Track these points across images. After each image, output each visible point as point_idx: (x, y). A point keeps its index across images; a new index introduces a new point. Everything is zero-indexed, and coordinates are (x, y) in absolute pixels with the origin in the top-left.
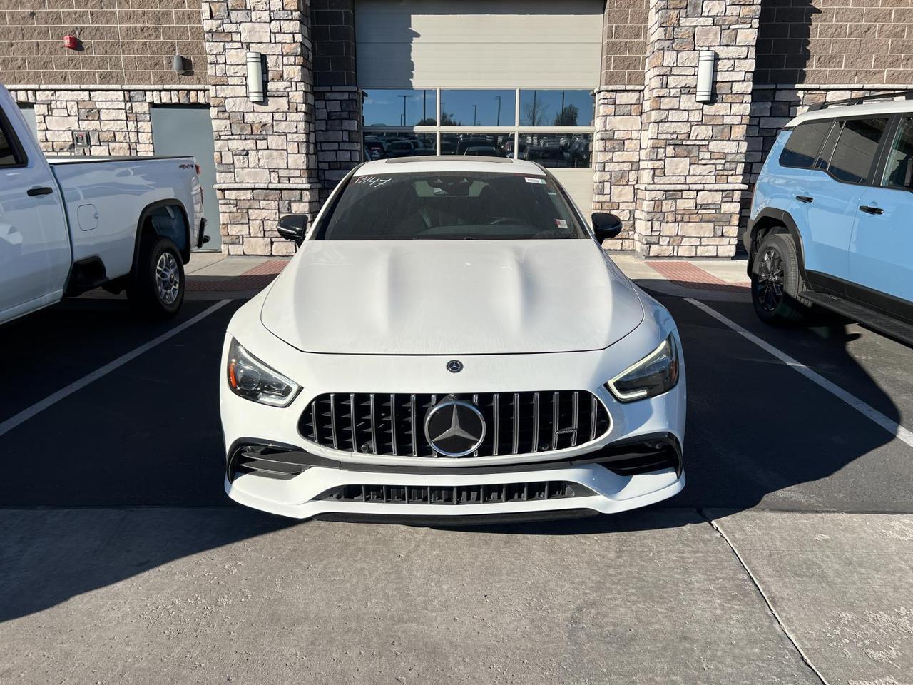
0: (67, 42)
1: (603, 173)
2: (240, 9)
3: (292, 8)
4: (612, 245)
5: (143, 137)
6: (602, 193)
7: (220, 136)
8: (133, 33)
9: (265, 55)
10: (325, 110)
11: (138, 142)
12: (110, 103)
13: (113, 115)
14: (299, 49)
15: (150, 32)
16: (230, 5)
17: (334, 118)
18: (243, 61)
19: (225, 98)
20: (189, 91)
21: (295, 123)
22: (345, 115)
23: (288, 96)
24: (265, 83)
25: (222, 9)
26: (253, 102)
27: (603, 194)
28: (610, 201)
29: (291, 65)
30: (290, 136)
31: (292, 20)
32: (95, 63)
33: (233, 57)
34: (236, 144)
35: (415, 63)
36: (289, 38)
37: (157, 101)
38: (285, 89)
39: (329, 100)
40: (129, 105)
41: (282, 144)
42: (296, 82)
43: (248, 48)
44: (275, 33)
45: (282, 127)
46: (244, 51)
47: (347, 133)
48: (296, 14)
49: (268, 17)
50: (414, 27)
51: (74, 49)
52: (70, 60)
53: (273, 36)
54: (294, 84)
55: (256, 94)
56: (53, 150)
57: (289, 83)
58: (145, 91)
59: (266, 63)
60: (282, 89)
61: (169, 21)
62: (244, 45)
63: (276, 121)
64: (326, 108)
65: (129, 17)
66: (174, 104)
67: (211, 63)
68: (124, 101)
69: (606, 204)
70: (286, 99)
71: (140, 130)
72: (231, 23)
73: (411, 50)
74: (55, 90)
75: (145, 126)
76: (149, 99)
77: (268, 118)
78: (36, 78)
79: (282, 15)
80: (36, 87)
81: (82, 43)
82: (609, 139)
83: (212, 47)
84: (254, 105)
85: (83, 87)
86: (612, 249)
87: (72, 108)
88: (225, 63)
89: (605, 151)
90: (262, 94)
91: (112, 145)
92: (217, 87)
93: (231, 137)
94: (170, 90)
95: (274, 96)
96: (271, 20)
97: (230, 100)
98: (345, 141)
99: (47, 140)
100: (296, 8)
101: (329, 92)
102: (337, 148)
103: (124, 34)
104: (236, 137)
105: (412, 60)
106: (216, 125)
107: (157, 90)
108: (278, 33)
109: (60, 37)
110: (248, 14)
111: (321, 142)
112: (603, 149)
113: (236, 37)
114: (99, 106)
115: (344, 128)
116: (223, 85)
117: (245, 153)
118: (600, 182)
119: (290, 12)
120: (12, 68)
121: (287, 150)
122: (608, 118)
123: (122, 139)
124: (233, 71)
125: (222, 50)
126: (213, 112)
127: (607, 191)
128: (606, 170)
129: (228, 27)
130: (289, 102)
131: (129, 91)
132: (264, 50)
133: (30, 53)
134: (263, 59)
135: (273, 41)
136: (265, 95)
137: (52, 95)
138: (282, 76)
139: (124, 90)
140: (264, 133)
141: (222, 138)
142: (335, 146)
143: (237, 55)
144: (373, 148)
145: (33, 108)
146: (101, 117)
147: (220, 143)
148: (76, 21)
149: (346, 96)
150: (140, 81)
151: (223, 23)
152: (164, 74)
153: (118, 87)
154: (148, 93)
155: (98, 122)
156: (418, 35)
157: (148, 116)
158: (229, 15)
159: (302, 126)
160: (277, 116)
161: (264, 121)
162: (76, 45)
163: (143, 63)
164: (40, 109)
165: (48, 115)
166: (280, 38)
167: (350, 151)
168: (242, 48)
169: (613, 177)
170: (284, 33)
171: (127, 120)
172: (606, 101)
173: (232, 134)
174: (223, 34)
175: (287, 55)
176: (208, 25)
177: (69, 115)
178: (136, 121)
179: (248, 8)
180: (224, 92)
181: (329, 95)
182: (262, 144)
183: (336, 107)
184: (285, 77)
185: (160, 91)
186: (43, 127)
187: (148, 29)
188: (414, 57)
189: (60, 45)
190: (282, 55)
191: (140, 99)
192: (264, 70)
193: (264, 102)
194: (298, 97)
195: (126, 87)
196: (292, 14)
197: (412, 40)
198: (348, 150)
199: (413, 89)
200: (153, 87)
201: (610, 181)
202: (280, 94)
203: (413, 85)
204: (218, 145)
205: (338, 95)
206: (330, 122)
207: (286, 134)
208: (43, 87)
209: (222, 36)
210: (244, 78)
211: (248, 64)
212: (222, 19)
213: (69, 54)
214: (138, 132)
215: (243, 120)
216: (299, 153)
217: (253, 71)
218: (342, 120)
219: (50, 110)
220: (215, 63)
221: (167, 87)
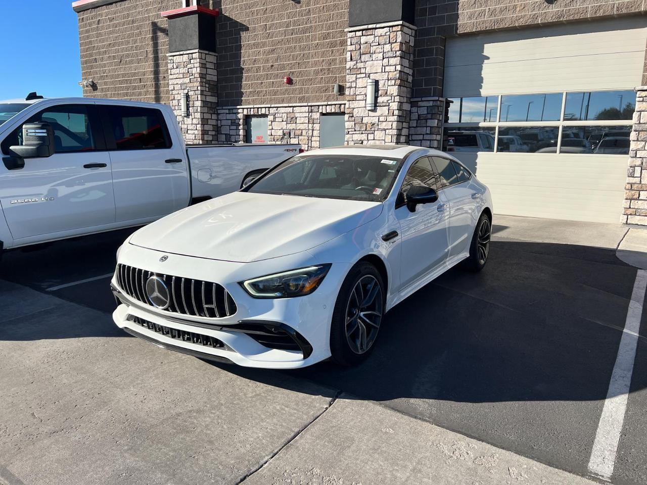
0: (285, 80)
1: (634, 159)
2: (367, 54)
3: (397, 49)
4: (639, 220)
5: (316, 133)
6: (632, 175)
7: (349, 132)
8: (317, 73)
9: (378, 81)
10: (417, 113)
11: (312, 136)
12: (301, 113)
13: (302, 120)
14: (398, 75)
15: (325, 71)
16: (361, 52)
17: (422, 118)
18: (365, 85)
19: (354, 108)
20: (341, 105)
21: (391, 123)
22: (429, 116)
23: (389, 105)
24: (376, 98)
25: (357, 54)
26: (369, 110)
27: (633, 177)
28: (640, 183)
29: (392, 85)
30: (387, 131)
31: (396, 57)
32: (297, 91)
33: (360, 83)
34: (357, 137)
35: (484, 78)
36: (393, 68)
37: (324, 112)
38: (388, 101)
39: (420, 107)
40: (310, 114)
41: (382, 136)
42: (394, 97)
43: (369, 77)
44: (385, 66)
45: (383, 126)
46: (367, 79)
47: (429, 128)
48: (398, 53)
49: (382, 57)
50: (485, 53)
51: (288, 84)
52: (287, 90)
53: (383, 68)
54: (393, 98)
55: (370, 105)
56: (274, 140)
57: (390, 97)
58: (319, 106)
59: (378, 85)
60: (385, 101)
61: (335, 64)
62: (367, 75)
63: (380, 121)
64: (417, 112)
65: (316, 64)
66: (333, 113)
67: (348, 88)
68: (308, 112)
69: (636, 186)
70: (387, 107)
71: (314, 129)
72: (362, 62)
73: (482, 69)
74: (278, 107)
75: (317, 126)
76: (320, 111)
77: (375, 120)
78: (271, 101)
79: (390, 54)
80: (269, 106)
81: (292, 80)
82: (642, 131)
83: (350, 78)
84: (369, 112)
85: (290, 105)
86: (639, 224)
87: (284, 117)
88: (356, 87)
89: (638, 140)
90: (373, 105)
91: (300, 137)
92: (350, 102)
93: (354, 132)
94: (331, 105)
95: (380, 106)
96: (383, 58)
97: (356, 109)
98: (428, 134)
99: (272, 135)
100: (398, 49)
101: (420, 101)
102: (422, 138)
103: (312, 74)
104: (357, 132)
105: (482, 76)
106: (348, 125)
107: (324, 105)
108: (387, 66)
109: (283, 78)
110: (371, 56)
111: (412, 135)
112: (636, 139)
113: (363, 71)
114: (297, 115)
115: (427, 125)
116: (353, 100)
117: (361, 142)
118: (631, 167)
119: (395, 52)
120: (261, 96)
121: (385, 140)
122: (642, 113)
123: (305, 134)
124: (359, 92)
125: (354, 79)
126: (346, 117)
127: (637, 174)
128: (638, 156)
129: (360, 65)
130: (389, 109)
131: (311, 106)
132: (377, 77)
133: (270, 87)
134: (376, 83)
135: (383, 71)
136: (376, 104)
137: (277, 110)
138: (386, 93)
139: (309, 106)
140: (373, 129)
141: (350, 133)
142: (421, 137)
143: (362, 82)
144: (449, 138)
145: (267, 117)
146: (297, 122)
147: (348, 136)
148: (291, 69)
149: (431, 104)
150: (318, 100)
151: (357, 63)
152: (330, 96)
153: (306, 104)
154: (320, 107)
155: (295, 125)
156: (488, 58)
157: (319, 121)
158: (360, 57)
159: (395, 124)
160: (382, 119)
161: (373, 122)
162: (290, 82)
163: (319, 90)
164: (271, 118)
165: (274, 121)
166: (387, 69)
167: (430, 140)
168: (366, 77)
169: (644, 163)
170: (390, 66)
171: (309, 123)
172: (641, 99)
173: (355, 131)
174: (356, 70)
175: (391, 79)
176: (349, 64)
177: (283, 121)
178: (313, 123)
179: (371, 52)
180: (354, 104)
181: (420, 104)
182: (371, 137)
183: (423, 111)
184: (388, 93)
185: (326, 105)
186: (271, 127)
187: (324, 69)
188: (485, 73)
189: (282, 82)
190: (388, 80)
191: (316, 111)
192: (377, 90)
193: (374, 110)
194: (394, 106)
195: (309, 104)
196: (396, 53)
197: (484, 62)
198: (429, 140)
199: (481, 96)
200: (322, 103)
201: (641, 166)
202: (384, 104)
203: (482, 93)
204: (347, 137)
205: (426, 103)
206: (419, 121)
207: (385, 130)
208: (272, 106)
209: (356, 71)
210: (365, 96)
211: (368, 87)
212: (357, 61)
213: (287, 87)
214: (313, 130)
215: (362, 122)
216: (391, 142)
217: (370, 91)
218: (426, 120)
219: (275, 118)
220: (350, 87)
221: (329, 103)
